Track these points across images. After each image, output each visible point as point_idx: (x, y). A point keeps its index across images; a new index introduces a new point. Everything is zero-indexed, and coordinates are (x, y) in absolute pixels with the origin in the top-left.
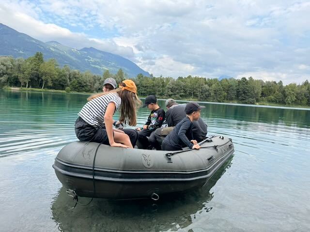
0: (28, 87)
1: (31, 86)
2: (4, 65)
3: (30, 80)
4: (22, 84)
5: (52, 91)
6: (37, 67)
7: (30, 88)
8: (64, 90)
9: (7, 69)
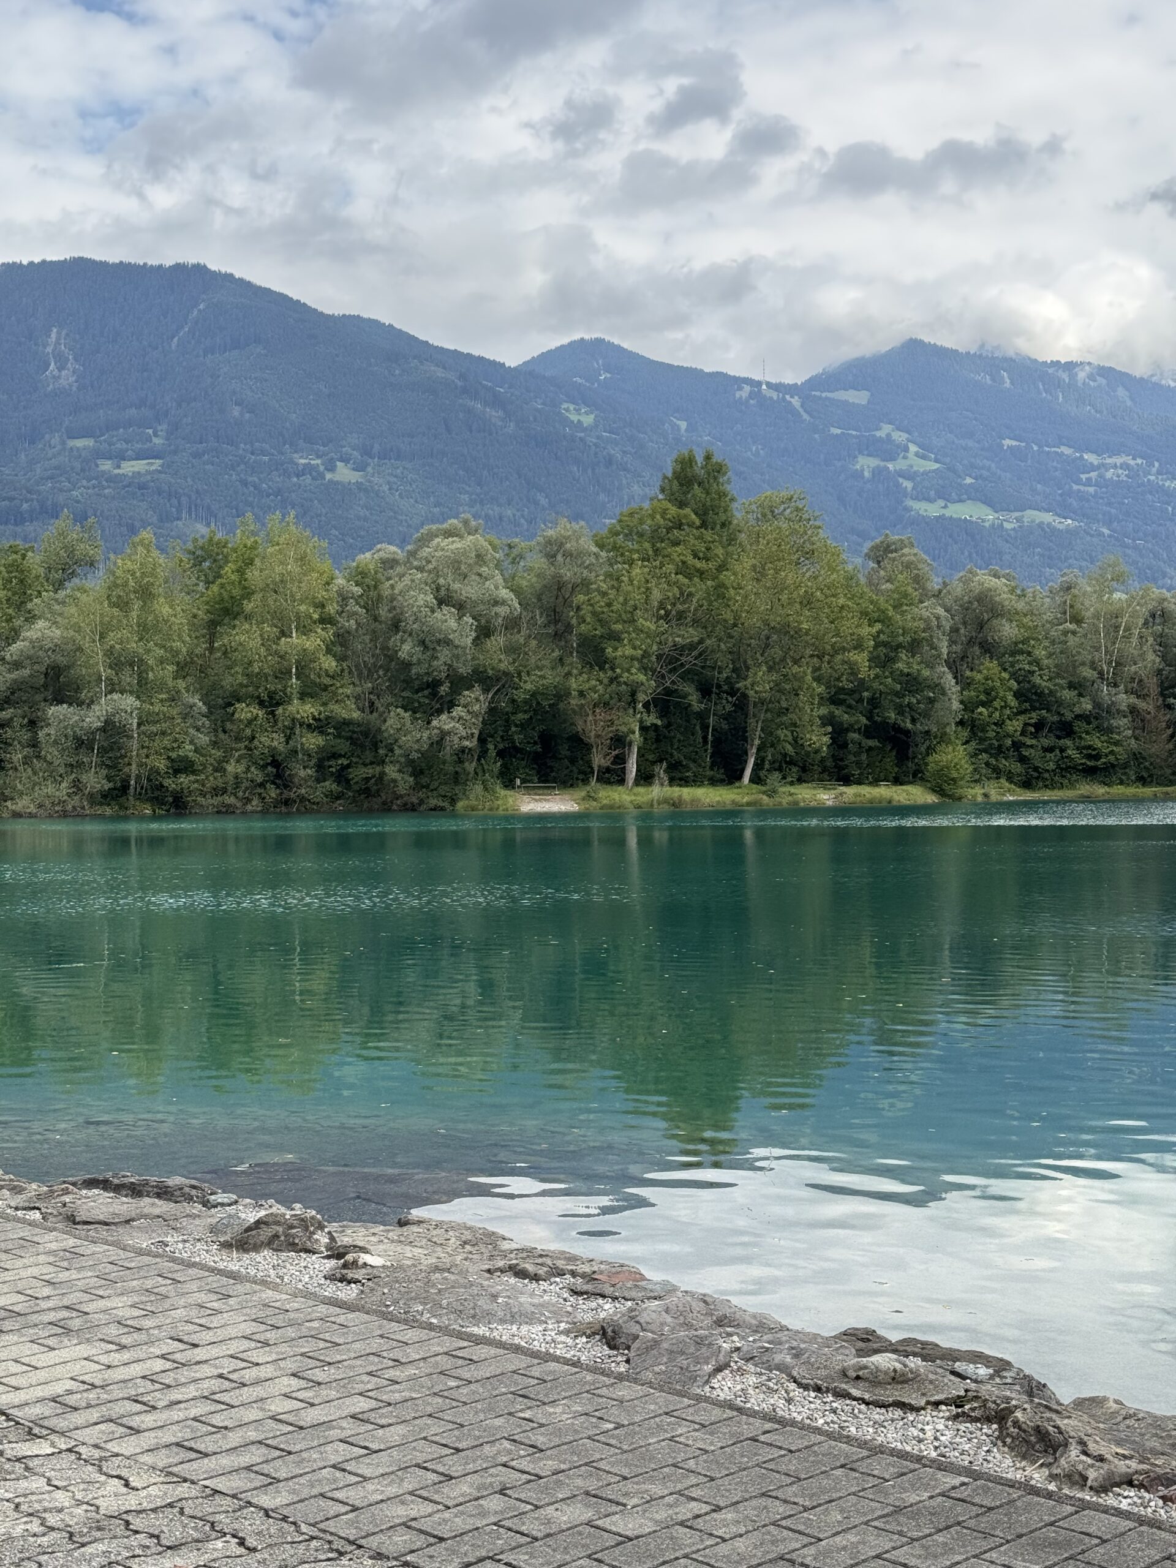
0: (645, 778)
1: (660, 770)
2: (461, 607)
3: (652, 719)
4: (599, 760)
5: (826, 797)
6: (700, 589)
7: (658, 791)
8: (916, 776)
9: (484, 632)
